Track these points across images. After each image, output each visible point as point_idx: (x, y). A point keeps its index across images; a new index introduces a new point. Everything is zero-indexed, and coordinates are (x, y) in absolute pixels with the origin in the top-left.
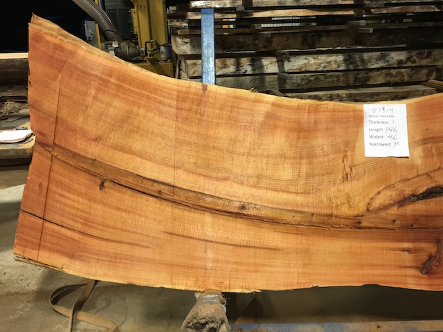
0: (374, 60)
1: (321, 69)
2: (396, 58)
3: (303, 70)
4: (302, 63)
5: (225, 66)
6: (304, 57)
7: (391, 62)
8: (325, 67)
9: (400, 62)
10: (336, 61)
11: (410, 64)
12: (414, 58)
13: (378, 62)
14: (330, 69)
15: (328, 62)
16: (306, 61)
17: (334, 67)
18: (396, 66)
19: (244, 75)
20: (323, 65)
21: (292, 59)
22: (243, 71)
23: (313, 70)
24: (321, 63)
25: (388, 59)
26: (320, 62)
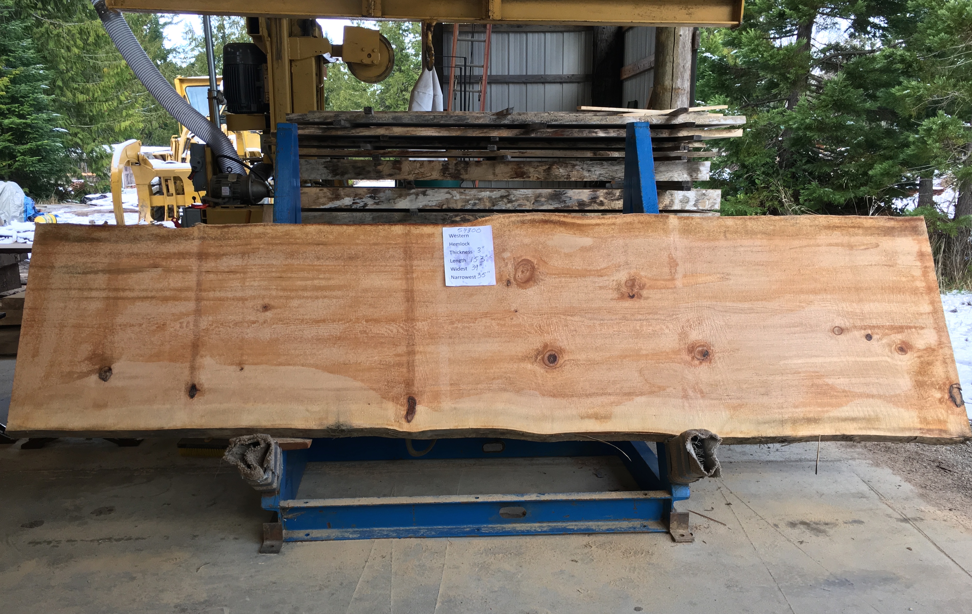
0: (543, 199)
1: (469, 207)
2: (576, 197)
3: (444, 207)
4: (444, 198)
5: (338, 197)
6: (446, 190)
7: (569, 203)
8: (475, 204)
9: (581, 203)
10: (490, 197)
11: (596, 207)
12: (601, 199)
13: (550, 202)
14: (481, 207)
15: (479, 199)
16: (448, 196)
17: (488, 205)
18: (577, 208)
19: (363, 210)
20: (472, 202)
21: (429, 192)
22: (362, 204)
23: (459, 208)
24: (469, 200)
25: (563, 198)
26: (468, 197)
